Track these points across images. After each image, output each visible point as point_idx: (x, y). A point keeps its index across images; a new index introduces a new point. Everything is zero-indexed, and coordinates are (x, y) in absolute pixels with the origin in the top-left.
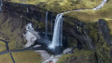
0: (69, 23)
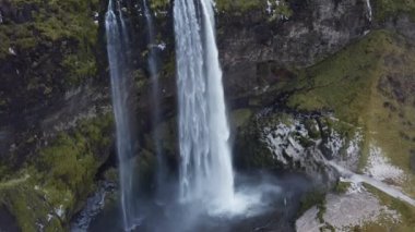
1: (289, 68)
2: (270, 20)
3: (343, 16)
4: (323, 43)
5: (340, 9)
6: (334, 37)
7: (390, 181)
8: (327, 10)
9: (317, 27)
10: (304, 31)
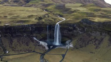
0: (64, 27)
1: (76, 35)
2: (70, 29)
6: (81, 33)
7: (70, 47)
8: (78, 29)
9: (78, 31)
10: (76, 31)
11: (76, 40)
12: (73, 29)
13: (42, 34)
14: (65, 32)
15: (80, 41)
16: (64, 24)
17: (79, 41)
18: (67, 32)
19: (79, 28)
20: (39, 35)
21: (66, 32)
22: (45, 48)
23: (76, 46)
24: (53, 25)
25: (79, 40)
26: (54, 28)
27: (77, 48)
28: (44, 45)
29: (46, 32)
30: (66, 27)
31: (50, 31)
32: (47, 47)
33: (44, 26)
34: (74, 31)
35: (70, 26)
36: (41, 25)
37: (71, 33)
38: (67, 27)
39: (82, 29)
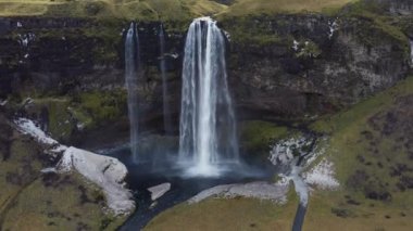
0: (253, 42)
1: (335, 103)
2: (298, 55)
3: (379, 61)
4: (366, 85)
5: (373, 53)
6: (375, 79)
7: (314, 186)
8: (360, 53)
9: (354, 69)
10: (342, 70)
11: (351, 132)
12: (316, 53)
13: (90, 92)
14: (257, 78)
15: (387, 133)
16: (252, 17)
17: (377, 134)
18: (275, 77)
19: (361, 41)
20: (65, 100)
21: (264, 77)
22: (101, 199)
23: (362, 174)
24: (174, 24)
25: (375, 127)
26: (180, 48)
27: (372, 196)
28: (100, 179)
29: (120, 79)
30: (264, 39)
31: (153, 68)
32: (125, 193)
33: (105, 33)
34: (328, 71)
35: (296, 35)
36: (79, 22)
37: (302, 85)
38: (274, 38)
39: (388, 48)
